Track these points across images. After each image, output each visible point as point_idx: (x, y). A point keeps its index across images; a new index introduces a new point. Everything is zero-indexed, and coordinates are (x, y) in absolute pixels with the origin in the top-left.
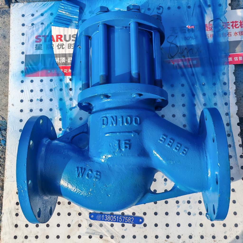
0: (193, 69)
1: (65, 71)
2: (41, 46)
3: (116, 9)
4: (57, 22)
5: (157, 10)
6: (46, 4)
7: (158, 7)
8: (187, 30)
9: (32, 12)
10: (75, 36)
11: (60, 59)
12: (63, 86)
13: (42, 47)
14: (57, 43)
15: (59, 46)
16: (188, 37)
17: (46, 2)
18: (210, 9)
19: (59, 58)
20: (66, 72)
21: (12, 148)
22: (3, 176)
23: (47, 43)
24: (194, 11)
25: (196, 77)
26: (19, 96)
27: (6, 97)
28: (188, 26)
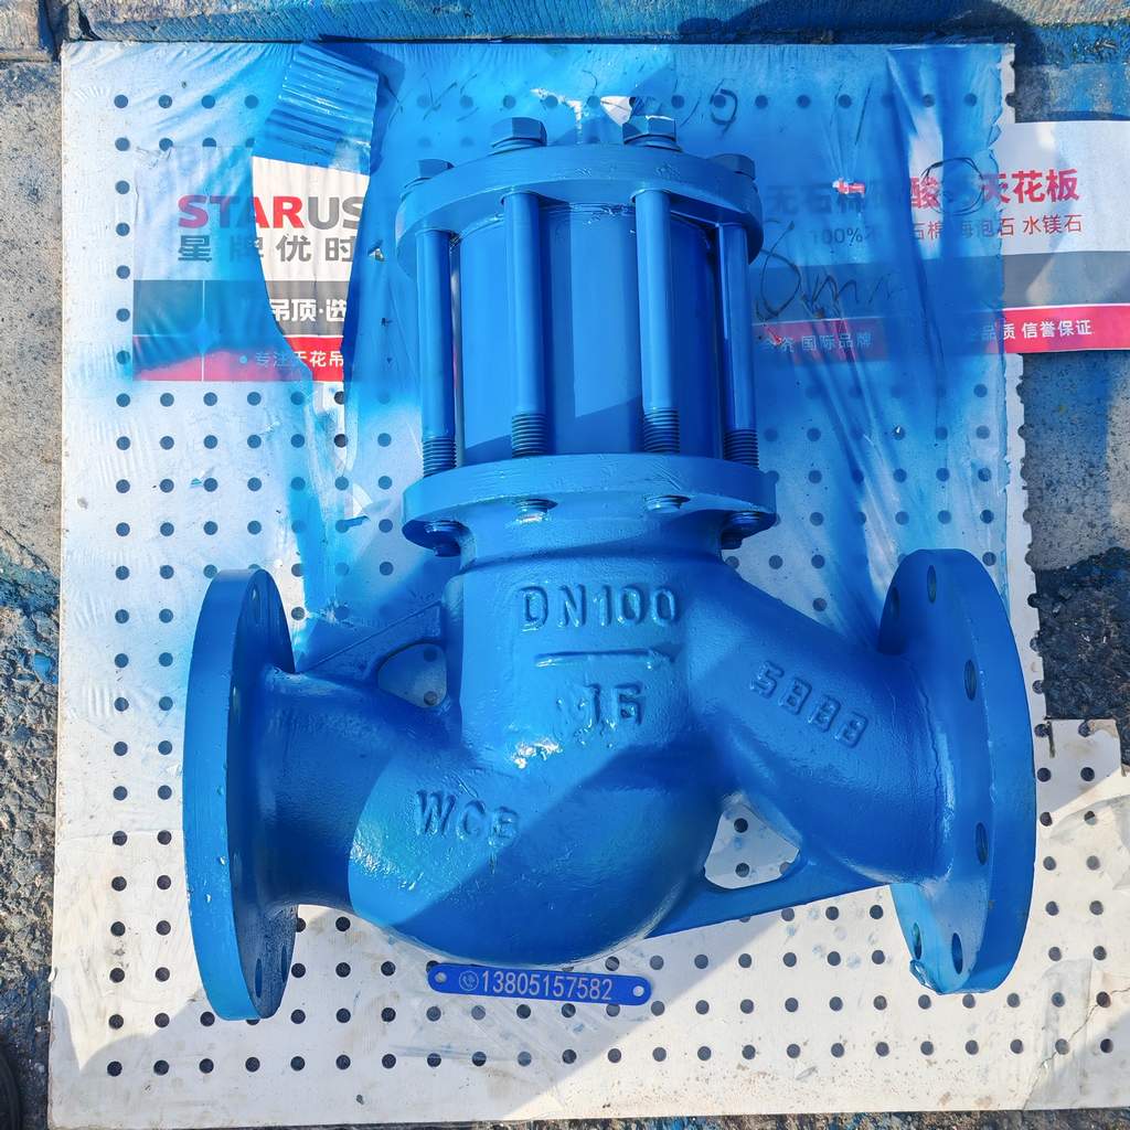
0: (858, 366)
1: (317, 359)
2: (207, 243)
3: (537, 91)
4: (279, 138)
5: (713, 106)
6: (227, 55)
7: (718, 93)
8: (834, 200)
9: (162, 87)
10: (360, 206)
11: (291, 305)
12: (304, 426)
13: (209, 250)
14: (279, 234)
15: (289, 249)
16: (838, 230)
17: (225, 46)
18: (931, 113)
19: (286, 301)
20: (319, 365)
21: (84, 693)
22: (47, 813)
23: (233, 231)
24: (867, 119)
25: (869, 404)
26: (110, 465)
27: (50, 466)
28: (842, 186)
